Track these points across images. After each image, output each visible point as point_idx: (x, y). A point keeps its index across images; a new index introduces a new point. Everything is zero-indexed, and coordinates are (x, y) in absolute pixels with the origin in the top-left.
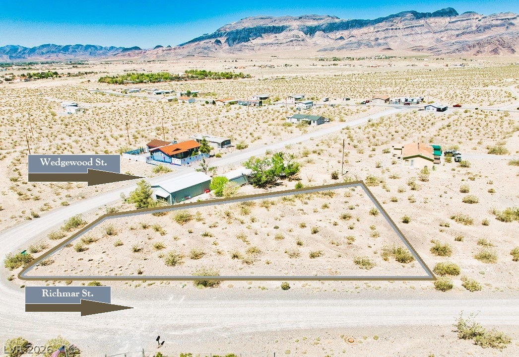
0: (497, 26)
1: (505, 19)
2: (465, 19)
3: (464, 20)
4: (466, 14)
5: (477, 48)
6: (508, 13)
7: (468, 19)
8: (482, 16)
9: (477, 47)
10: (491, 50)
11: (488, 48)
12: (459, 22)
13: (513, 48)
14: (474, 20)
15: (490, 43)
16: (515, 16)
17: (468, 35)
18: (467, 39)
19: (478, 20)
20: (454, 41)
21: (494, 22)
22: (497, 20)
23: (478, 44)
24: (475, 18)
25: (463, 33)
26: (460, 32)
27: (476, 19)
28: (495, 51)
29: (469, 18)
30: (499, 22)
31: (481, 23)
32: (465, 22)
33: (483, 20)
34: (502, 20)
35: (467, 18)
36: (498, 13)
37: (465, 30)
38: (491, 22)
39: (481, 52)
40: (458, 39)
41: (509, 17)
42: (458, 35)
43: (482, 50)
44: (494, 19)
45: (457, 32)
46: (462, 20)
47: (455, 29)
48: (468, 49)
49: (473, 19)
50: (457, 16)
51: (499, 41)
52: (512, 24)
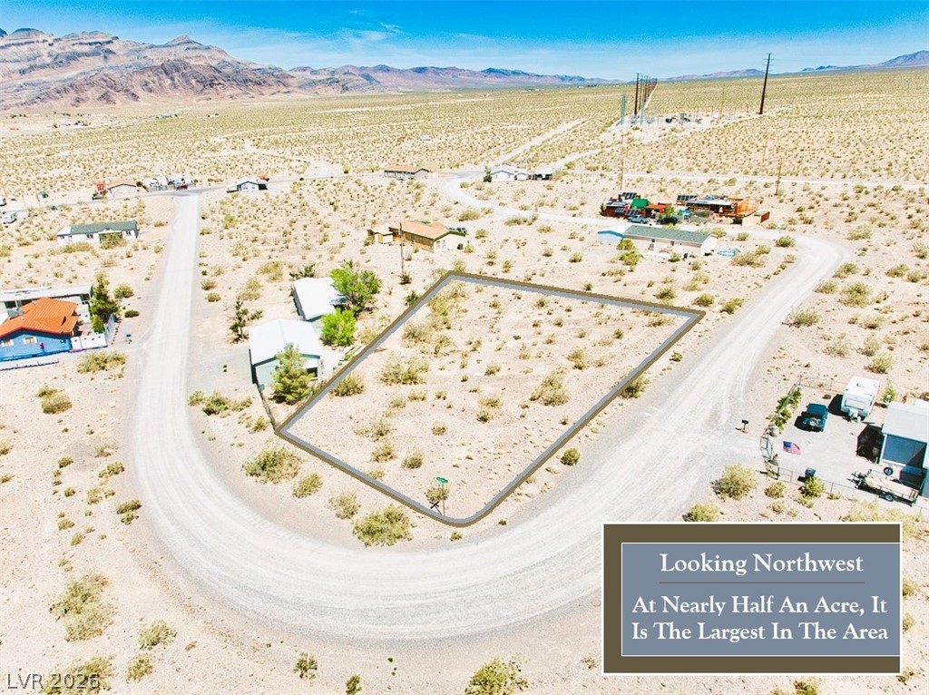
0: (87, 55)
1: (96, 43)
2: (23, 41)
3: (22, 44)
4: (22, 33)
5: (73, 95)
6: (95, 33)
7: (29, 43)
8: (54, 38)
9: (72, 91)
10: (98, 95)
11: (92, 93)
12: (14, 47)
13: (132, 91)
14: (41, 45)
15: (92, 85)
16: (109, 39)
17: (42, 70)
18: (44, 79)
19: (47, 44)
20: (20, 82)
21: (78, 49)
22: (81, 44)
23: (71, 86)
24: (41, 40)
25: (32, 68)
26: (25, 65)
27: (44, 41)
28: (105, 97)
29: (30, 40)
30: (86, 49)
31: (56, 49)
32: (26, 47)
33: (56, 44)
34: (90, 44)
35: (26, 40)
36: (78, 32)
37: (32, 63)
38: (73, 48)
39: (82, 100)
40: (26, 79)
41: (101, 40)
42: (23, 72)
43: (83, 97)
44: (74, 42)
45: (18, 67)
46: (19, 44)
47: (10, 59)
48: (58, 95)
49: (38, 42)
50: (6, 37)
51: (105, 81)
52: (110, 52)
